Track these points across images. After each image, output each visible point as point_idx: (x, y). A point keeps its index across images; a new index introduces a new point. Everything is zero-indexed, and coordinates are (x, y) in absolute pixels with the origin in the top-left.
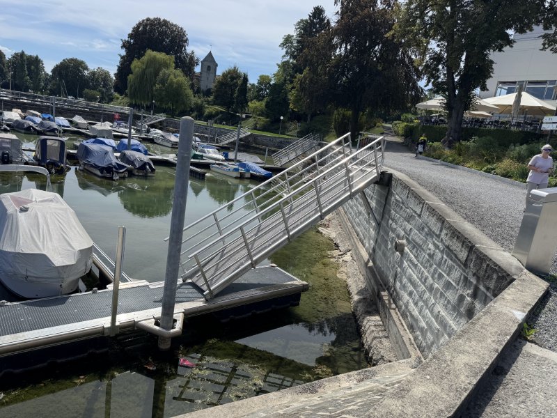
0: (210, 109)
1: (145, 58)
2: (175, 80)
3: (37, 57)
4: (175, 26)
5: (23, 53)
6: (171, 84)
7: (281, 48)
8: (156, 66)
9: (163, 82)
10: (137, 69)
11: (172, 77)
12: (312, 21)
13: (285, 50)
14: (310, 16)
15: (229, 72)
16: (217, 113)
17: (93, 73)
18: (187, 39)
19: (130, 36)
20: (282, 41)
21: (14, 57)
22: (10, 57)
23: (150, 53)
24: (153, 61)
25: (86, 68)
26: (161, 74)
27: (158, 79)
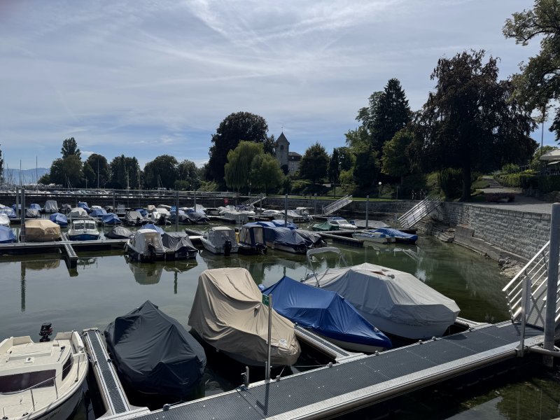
0: (296, 184)
1: (239, 148)
2: (268, 163)
3: (134, 158)
4: (256, 116)
5: (123, 156)
6: (265, 168)
7: (357, 121)
8: (249, 153)
9: (257, 166)
10: (233, 159)
11: (265, 160)
12: (388, 93)
13: (362, 121)
14: (386, 89)
15: (313, 148)
16: (304, 186)
17: (181, 166)
18: (267, 126)
19: (219, 131)
20: (358, 114)
21: (114, 161)
22: (112, 161)
23: (243, 143)
24: (246, 149)
25: (176, 162)
26: (255, 159)
27: (253, 164)
